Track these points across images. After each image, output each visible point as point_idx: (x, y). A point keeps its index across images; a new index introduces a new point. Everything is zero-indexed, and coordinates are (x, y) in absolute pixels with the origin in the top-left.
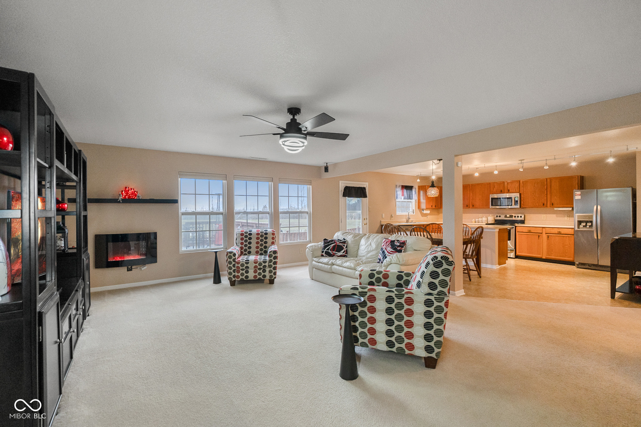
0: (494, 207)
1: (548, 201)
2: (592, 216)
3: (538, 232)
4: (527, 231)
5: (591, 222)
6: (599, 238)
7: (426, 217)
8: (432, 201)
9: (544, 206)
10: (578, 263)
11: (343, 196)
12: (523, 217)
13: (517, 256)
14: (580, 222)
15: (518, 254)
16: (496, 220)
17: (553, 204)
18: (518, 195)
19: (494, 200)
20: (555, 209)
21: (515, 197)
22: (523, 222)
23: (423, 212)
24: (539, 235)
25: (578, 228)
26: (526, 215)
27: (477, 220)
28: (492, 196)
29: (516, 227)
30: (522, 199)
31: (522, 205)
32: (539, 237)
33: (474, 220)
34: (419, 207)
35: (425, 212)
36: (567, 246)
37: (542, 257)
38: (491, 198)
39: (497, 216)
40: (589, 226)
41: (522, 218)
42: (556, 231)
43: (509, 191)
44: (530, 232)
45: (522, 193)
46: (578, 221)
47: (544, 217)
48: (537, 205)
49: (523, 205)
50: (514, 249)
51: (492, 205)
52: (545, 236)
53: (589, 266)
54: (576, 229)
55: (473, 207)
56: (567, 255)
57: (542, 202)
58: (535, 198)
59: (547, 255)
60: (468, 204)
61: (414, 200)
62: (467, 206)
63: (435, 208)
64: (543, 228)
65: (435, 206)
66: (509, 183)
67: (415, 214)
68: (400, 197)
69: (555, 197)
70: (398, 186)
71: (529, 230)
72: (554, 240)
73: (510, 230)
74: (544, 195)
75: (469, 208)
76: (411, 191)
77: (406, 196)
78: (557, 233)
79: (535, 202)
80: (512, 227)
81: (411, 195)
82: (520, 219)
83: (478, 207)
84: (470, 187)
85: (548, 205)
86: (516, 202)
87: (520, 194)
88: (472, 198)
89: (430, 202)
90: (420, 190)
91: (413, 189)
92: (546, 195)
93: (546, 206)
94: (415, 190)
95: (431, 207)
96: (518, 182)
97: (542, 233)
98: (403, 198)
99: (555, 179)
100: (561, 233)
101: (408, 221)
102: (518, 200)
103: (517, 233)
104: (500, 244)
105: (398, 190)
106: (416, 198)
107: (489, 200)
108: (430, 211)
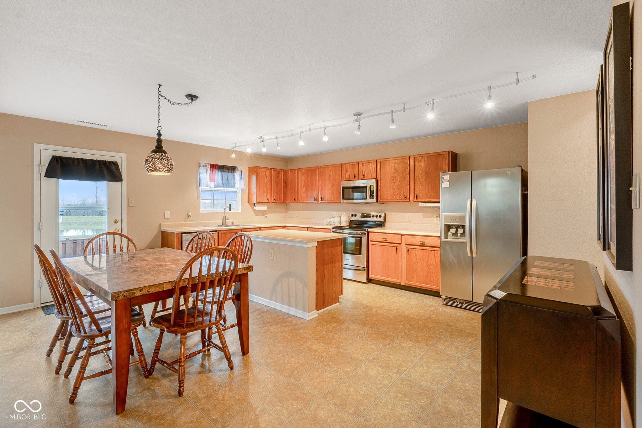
0: (345, 201)
1: (411, 193)
2: (464, 217)
3: (396, 242)
4: (382, 240)
5: (463, 227)
6: (474, 256)
7: (264, 216)
8: (269, 191)
9: (407, 200)
10: (445, 297)
11: (46, 176)
12: (383, 216)
13: (371, 279)
14: (448, 227)
15: (371, 276)
16: (351, 222)
17: (417, 197)
18: (373, 182)
19: (345, 190)
20: (421, 205)
21: (370, 186)
22: (381, 224)
23: (255, 208)
24: (396, 247)
25: (446, 237)
26: (387, 213)
27: (329, 220)
28: (344, 184)
29: (368, 232)
30: (380, 189)
31: (379, 199)
32: (397, 249)
33: (325, 220)
34: (249, 201)
35: (258, 208)
36: (432, 267)
37: (400, 283)
38: (342, 187)
39: (352, 215)
40: (461, 234)
41: (382, 219)
42: (417, 241)
43: (363, 177)
44: (385, 241)
45: (380, 179)
46: (445, 225)
47: (408, 216)
48: (398, 198)
49: (381, 198)
50: (366, 269)
52: (404, 248)
53: (460, 303)
54: (443, 239)
55: (322, 201)
56: (432, 280)
57: (404, 194)
58: (395, 188)
59: (406, 279)
60: (317, 196)
61: (241, 190)
62: (315, 199)
63: (274, 202)
64: (402, 235)
65: (275, 199)
66: (364, 164)
67: (241, 211)
68: (206, 183)
69: (420, 186)
70: (202, 165)
71: (385, 238)
72: (416, 256)
73: (361, 238)
74: (407, 182)
75: (318, 202)
76: (230, 175)
77: (220, 181)
78: (420, 245)
79: (395, 194)
80: (364, 234)
81: (232, 181)
82: (378, 219)
83: (327, 201)
84: (319, 171)
85: (412, 198)
86: (372, 193)
87: (377, 181)
88: (321, 187)
89: (266, 194)
90: (251, 174)
91: (237, 171)
92: (408, 183)
93: (409, 201)
94: (241, 173)
95: (266, 201)
96: (375, 162)
97: (400, 244)
98: (212, 185)
99: (419, 157)
100: (425, 244)
101: (225, 223)
102: (374, 191)
103: (370, 243)
104: (325, 269)
105: (203, 172)
106: (243, 186)
107: (340, 190)
108: (267, 207)
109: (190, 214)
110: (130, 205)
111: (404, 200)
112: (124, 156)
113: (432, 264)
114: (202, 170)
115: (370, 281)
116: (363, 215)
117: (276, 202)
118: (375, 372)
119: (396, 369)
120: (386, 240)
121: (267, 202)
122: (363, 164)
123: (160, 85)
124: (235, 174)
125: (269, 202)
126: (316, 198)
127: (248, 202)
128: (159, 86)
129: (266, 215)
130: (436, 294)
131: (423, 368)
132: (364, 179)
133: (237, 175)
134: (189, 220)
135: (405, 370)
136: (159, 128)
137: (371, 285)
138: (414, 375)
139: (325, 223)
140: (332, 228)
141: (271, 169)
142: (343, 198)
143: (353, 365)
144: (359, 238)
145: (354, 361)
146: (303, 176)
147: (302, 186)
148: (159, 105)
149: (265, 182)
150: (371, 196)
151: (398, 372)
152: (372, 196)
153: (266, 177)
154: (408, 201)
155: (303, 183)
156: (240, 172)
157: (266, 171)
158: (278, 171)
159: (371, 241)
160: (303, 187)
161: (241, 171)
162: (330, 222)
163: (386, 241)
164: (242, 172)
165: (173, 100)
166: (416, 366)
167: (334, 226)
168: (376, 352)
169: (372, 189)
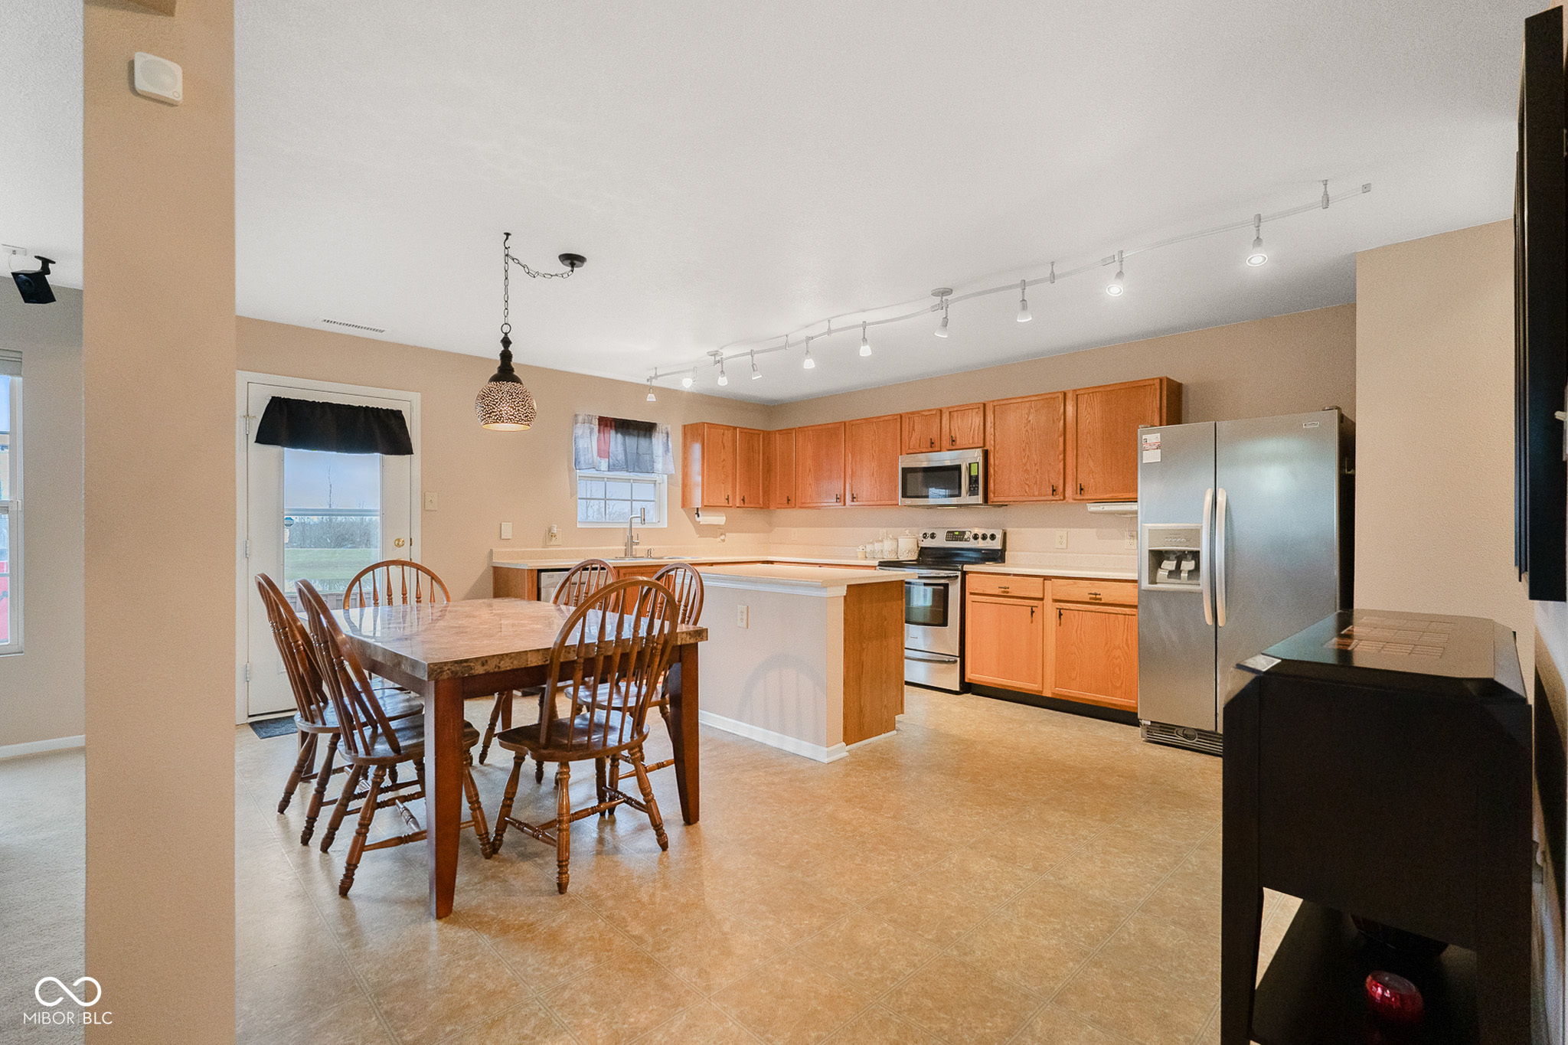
0: (909, 501)
1: (1067, 480)
2: (1197, 532)
3: (1032, 595)
4: (997, 591)
5: (1196, 555)
6: (1220, 623)
7: (718, 539)
8: (730, 479)
9: (1057, 498)
10: (1149, 723)
11: (260, 439)
12: (999, 536)
13: (970, 684)
14: (1158, 557)
15: (971, 676)
16: (923, 552)
17: (1082, 489)
18: (977, 455)
19: (909, 475)
20: (1093, 508)
21: (970, 464)
22: (998, 556)
23: (697, 519)
24: (1032, 607)
25: (1153, 581)
26: (1009, 530)
27: (869, 548)
28: (906, 461)
29: (965, 574)
30: (992, 471)
31: (991, 495)
32: (1032, 612)
33: (861, 547)
34: (685, 503)
35: (705, 519)
36: (1118, 653)
37: (1042, 692)
38: (903, 469)
39: (925, 536)
40: (1189, 572)
41: (996, 545)
42: (1083, 591)
43: (953, 445)
44: (1004, 594)
45: (992, 449)
46: (1151, 551)
47: (1061, 537)
48: (1036, 493)
49: (994, 493)
50: (958, 659)
51: (903, 497)
52: (1050, 610)
53: (1186, 736)
54: (1145, 584)
55: (853, 503)
56: (1118, 685)
57: (1049, 482)
58: (1029, 468)
59: (1056, 683)
60: (842, 491)
61: (665, 477)
62: (837, 498)
63: (743, 505)
64: (1045, 580)
65: (743, 500)
66: (955, 414)
67: (666, 527)
68: (590, 461)
69: (1091, 463)
70: (580, 419)
71: (1003, 586)
72: (1079, 628)
73: (946, 586)
74: (1058, 453)
75: (845, 505)
76: (643, 442)
77: (621, 457)
78: (1088, 600)
79: (1028, 482)
80: (953, 576)
81: (648, 457)
82: (988, 544)
83: (866, 503)
84: (847, 430)
85: (1069, 492)
86: (973, 481)
87: (986, 454)
88: (852, 470)
89: (723, 486)
90: (689, 440)
91: (657, 434)
92: (1061, 457)
93: (1062, 498)
94: (668, 437)
95: (723, 502)
96: (982, 408)
97: (1042, 599)
98: (604, 464)
99: (1089, 394)
100: (1100, 599)
101: (632, 552)
102: (977, 477)
103: (969, 598)
104: (864, 649)
105: (582, 434)
106: (671, 469)
107: (897, 476)
108: (725, 518)
109: (555, 530)
110: (429, 507)
111: (1051, 498)
112: (416, 397)
113: (1118, 647)
114: (580, 430)
115: (967, 688)
116: (952, 536)
117: (746, 505)
118: (983, 867)
119: (1031, 863)
120: (1007, 590)
121: (726, 506)
122: (952, 413)
123: (508, 235)
124: (653, 439)
125: (731, 505)
126: (840, 496)
127: (683, 506)
128: (505, 236)
129: (723, 537)
130: (1127, 717)
131: (1095, 863)
132: (954, 448)
133: (658, 440)
134: (551, 543)
135: (1051, 865)
136: (506, 329)
137: (968, 697)
138: (1071, 876)
139: (860, 555)
140: (877, 564)
141: (735, 428)
142: (904, 495)
143: (932, 853)
144: (942, 588)
145: (935, 845)
146: (809, 446)
147: (808, 469)
148: (506, 278)
149: (722, 459)
150: (970, 488)
151: (1035, 869)
152: (974, 488)
153: (724, 448)
154: (1060, 500)
155: (809, 462)
156: (665, 435)
157: (723, 434)
158: (749, 434)
159: (971, 594)
160: (810, 470)
161: (667, 434)
162: (873, 552)
163: (1008, 592)
164: (670, 435)
165: (533, 268)
166: (1078, 859)
167: (882, 560)
168: (985, 830)
169: (974, 473)
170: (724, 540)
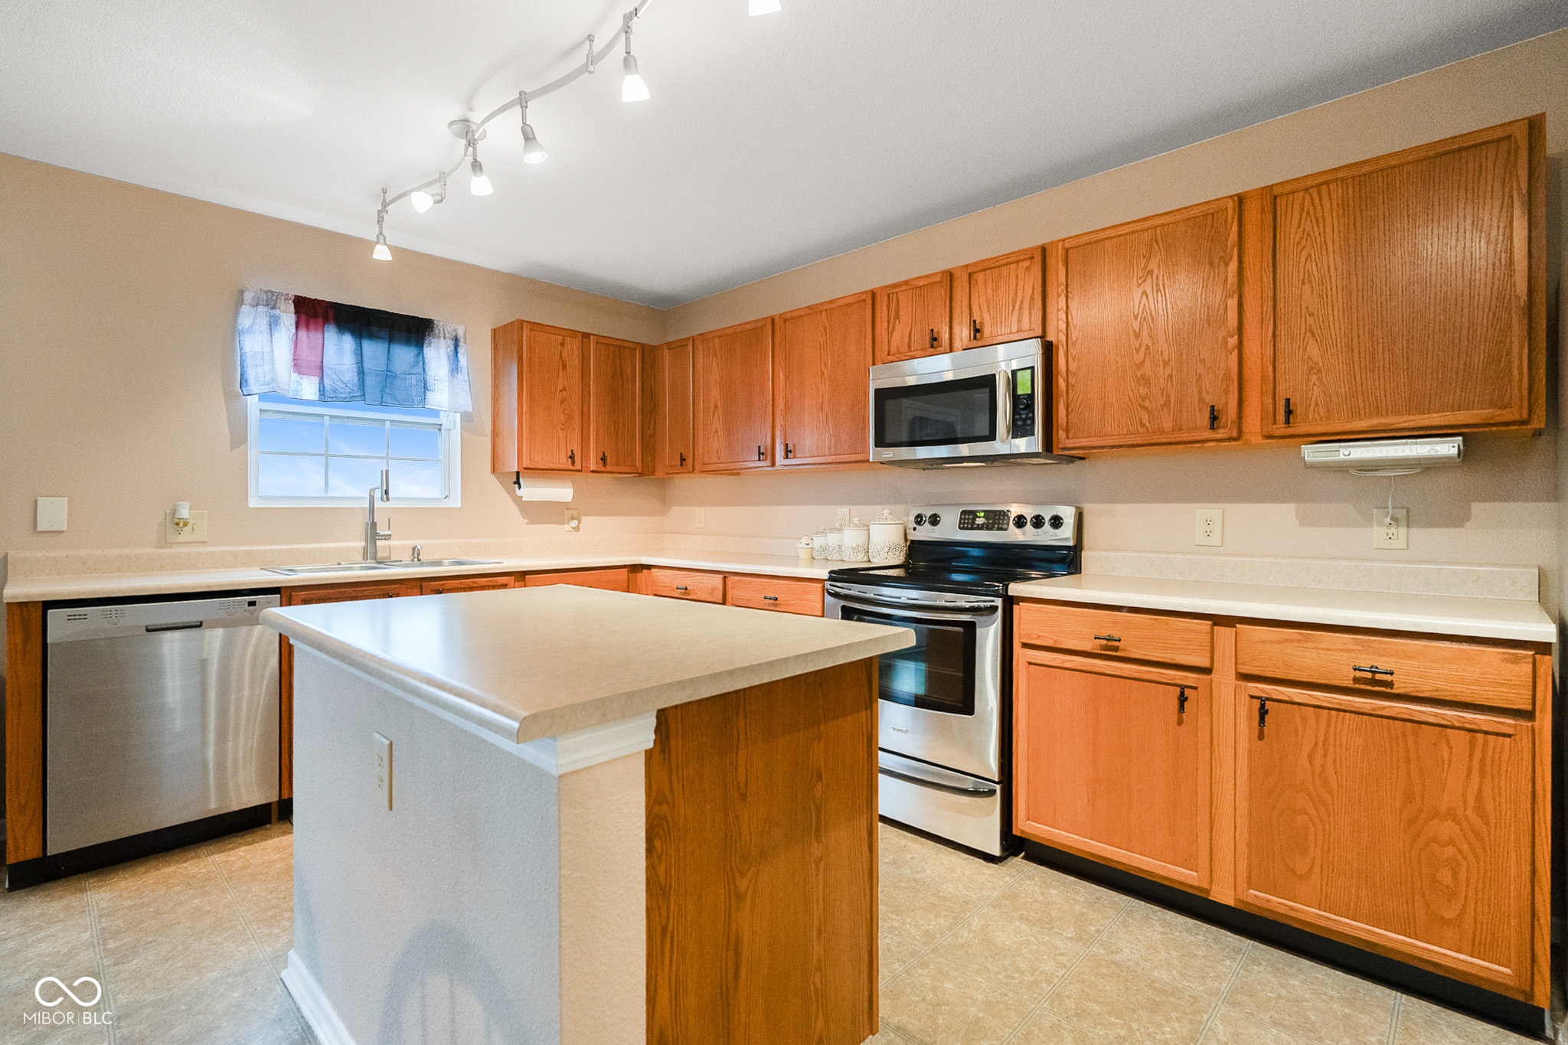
0: (889, 454)
1: (1249, 393)
3: (1180, 659)
4: (1087, 646)
7: (567, 527)
8: (577, 423)
9: (1221, 433)
12: (1068, 520)
13: (1027, 843)
15: (1024, 825)
16: (915, 549)
17: (1289, 412)
18: (1029, 353)
19: (890, 404)
20: (1312, 453)
21: (1014, 372)
23: (519, 492)
24: (1183, 688)
27: (818, 542)
28: (882, 377)
29: (1010, 602)
30: (1062, 384)
31: (1061, 435)
32: (1182, 700)
33: (804, 541)
34: (495, 464)
35: (533, 491)
36: (1447, 829)
37: (1208, 892)
38: (877, 391)
39: (919, 520)
41: (1065, 535)
42: (1331, 661)
43: (977, 336)
44: (1109, 650)
45: (1063, 338)
47: (1207, 523)
48: (1172, 427)
49: (1067, 431)
50: (998, 788)
51: (877, 445)
55: (788, 462)
56: (1449, 913)
57: (1201, 399)
58: (1149, 373)
59: (1249, 877)
60: (769, 440)
61: (458, 416)
62: (760, 454)
63: (602, 468)
64: (1215, 624)
65: (604, 459)
66: (980, 277)
67: (459, 506)
68: (268, 378)
69: (1314, 351)
70: (248, 296)
71: (1105, 634)
72: (1320, 751)
73: (971, 627)
74: (1222, 333)
75: (773, 464)
76: (403, 354)
77: (350, 376)
78: (1350, 684)
79: (1147, 404)
80: (986, 608)
81: (413, 380)
82: (1047, 536)
83: (808, 461)
84: (778, 332)
85: (1253, 423)
86: (1022, 406)
87: (1048, 350)
88: (786, 402)
89: (562, 434)
90: (500, 356)
91: (434, 341)
92: (1233, 341)
93: (1235, 434)
94: (456, 346)
95: (565, 463)
96: (1038, 258)
97: (1207, 671)
98: (309, 388)
99: (1307, 190)
100: (1390, 684)
101: (375, 553)
102: (1031, 397)
103: (1020, 655)
105: (252, 327)
106: (466, 402)
107: (866, 403)
108: (572, 490)
109: (184, 513)
111: (1208, 434)
113: (1451, 815)
114: (250, 319)
116: (968, 520)
117: (608, 468)
120: (1116, 644)
121: (571, 468)
122: (974, 277)
124: (426, 350)
125: (578, 466)
126: (766, 448)
127: (494, 470)
129: (574, 523)
132: (979, 343)
133: (436, 354)
134: (181, 538)
137: (1021, 870)
139: (803, 554)
140: (826, 576)
141: (586, 336)
142: (880, 442)
144: (960, 629)
146: (715, 363)
147: (712, 404)
149: (560, 387)
150: (1014, 421)
152: (1024, 420)
153: (564, 367)
154: (1230, 439)
155: (715, 393)
156: (451, 343)
157: (562, 344)
158: (616, 350)
159: (1025, 645)
160: (716, 407)
161: (456, 340)
162: (824, 549)
163: (1116, 649)
164: (461, 343)
167: (836, 568)
169: (1023, 389)
170: (577, 529)
